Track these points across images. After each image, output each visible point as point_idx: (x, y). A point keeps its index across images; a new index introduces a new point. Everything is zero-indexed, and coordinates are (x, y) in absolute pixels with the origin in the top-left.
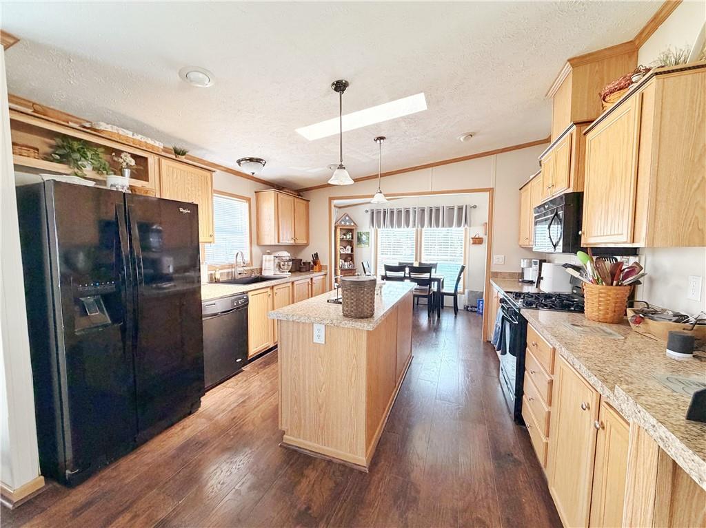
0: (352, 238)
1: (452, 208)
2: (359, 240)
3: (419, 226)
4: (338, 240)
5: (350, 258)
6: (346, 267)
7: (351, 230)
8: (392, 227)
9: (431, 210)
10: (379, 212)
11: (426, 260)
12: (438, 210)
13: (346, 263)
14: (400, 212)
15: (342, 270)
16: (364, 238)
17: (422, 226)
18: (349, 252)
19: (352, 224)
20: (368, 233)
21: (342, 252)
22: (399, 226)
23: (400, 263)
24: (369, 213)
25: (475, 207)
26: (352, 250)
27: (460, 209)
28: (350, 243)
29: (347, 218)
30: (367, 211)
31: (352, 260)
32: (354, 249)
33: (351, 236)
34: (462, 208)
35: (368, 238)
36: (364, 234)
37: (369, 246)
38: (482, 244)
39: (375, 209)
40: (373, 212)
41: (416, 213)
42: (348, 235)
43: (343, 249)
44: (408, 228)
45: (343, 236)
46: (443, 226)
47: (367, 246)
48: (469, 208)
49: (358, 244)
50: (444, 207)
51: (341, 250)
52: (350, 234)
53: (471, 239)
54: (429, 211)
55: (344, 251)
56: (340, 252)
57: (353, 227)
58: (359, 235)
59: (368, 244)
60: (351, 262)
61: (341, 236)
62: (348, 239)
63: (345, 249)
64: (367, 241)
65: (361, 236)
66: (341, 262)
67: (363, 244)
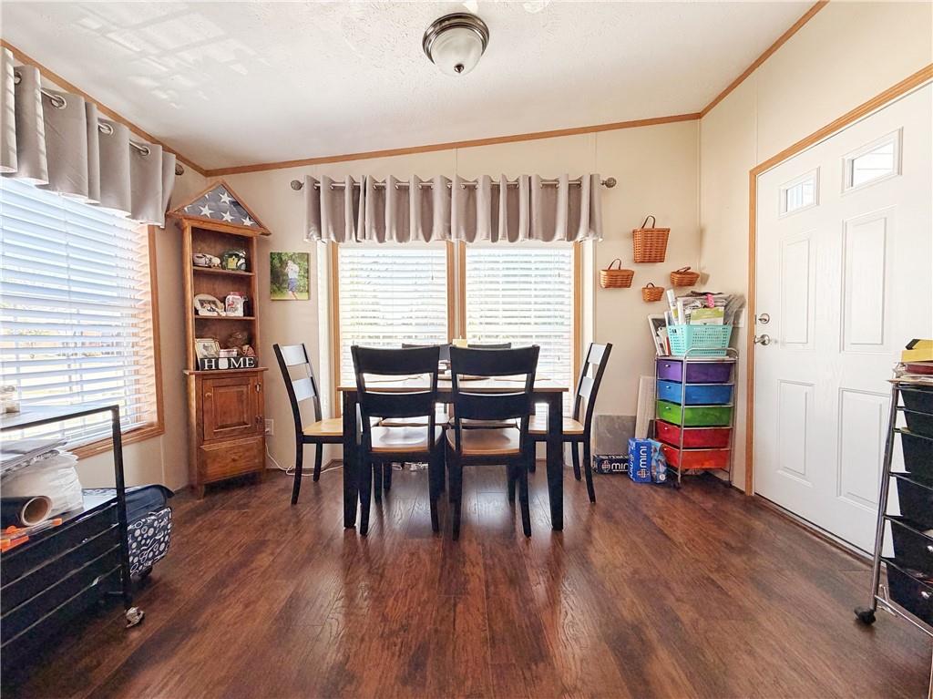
0: (249, 267)
1: (551, 187)
2: (278, 279)
3: (463, 234)
4: (189, 269)
5: (240, 336)
6: (223, 364)
7: (243, 242)
8: (381, 239)
9: (495, 189)
10: (337, 191)
11: (481, 333)
12: (513, 189)
13: (223, 353)
14: (402, 191)
15: (202, 378)
16: (293, 271)
17: (471, 236)
18: (239, 313)
19: (247, 222)
20: (306, 257)
21: (204, 313)
22: (403, 236)
23: (404, 345)
24: (306, 189)
25: (610, 184)
26: (249, 308)
27: (575, 188)
28: (242, 282)
29: (225, 198)
30: (299, 186)
31: (251, 341)
32: (259, 304)
33: (242, 261)
34: (579, 185)
35: (308, 271)
36: (291, 258)
37: (309, 298)
38: (629, 286)
39: (324, 177)
40: (319, 188)
41: (450, 195)
42: (231, 256)
43: (214, 303)
44: (428, 238)
45: (208, 256)
46: (530, 235)
47: (305, 296)
48: (597, 185)
49: (273, 292)
50: (530, 178)
51: (202, 305)
52: (241, 254)
53: (604, 273)
54: (489, 189)
55: (214, 310)
56: (196, 312)
57: (249, 233)
58: (276, 261)
59: (308, 291)
60: (246, 347)
61: (200, 255)
62: (233, 270)
63: (218, 302)
64: (303, 282)
65: (283, 264)
66: (203, 348)
67: (290, 292)
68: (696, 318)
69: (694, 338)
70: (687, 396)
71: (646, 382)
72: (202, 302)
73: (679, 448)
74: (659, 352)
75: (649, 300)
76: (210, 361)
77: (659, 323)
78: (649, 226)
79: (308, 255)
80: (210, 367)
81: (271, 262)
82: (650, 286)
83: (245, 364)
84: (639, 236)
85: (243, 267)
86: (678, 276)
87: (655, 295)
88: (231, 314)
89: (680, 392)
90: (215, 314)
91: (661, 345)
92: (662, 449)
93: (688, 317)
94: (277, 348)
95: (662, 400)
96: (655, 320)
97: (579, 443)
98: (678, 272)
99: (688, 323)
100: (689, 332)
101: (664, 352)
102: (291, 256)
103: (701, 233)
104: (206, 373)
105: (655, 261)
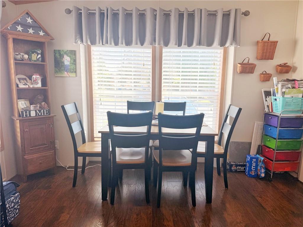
0: (43, 59)
1: (212, 15)
2: (58, 65)
4: (12, 62)
5: (40, 97)
6: (33, 114)
7: (39, 45)
9: (181, 16)
10: (91, 15)
11: (169, 96)
12: (191, 16)
13: (32, 107)
14: (128, 15)
15: (23, 121)
16: (67, 60)
18: (39, 85)
19: (42, 33)
20: (73, 54)
21: (21, 86)
24: (74, 14)
25: (246, 14)
26: (44, 83)
27: (226, 16)
28: (40, 68)
29: (29, 20)
30: (69, 12)
31: (46, 99)
32: (48, 79)
33: (39, 56)
34: (229, 15)
35: (75, 61)
36: (66, 53)
37: (76, 76)
38: (253, 73)
39: (84, 7)
40: (81, 13)
41: (156, 20)
42: (33, 53)
43: (25, 79)
44: (142, 44)
45: (22, 54)
46: (200, 43)
47: (73, 75)
48: (239, 15)
49: (56, 72)
50: (201, 10)
51: (20, 81)
52: (39, 52)
53: (239, 65)
54: (177, 16)
55: (26, 84)
56: (17, 85)
57: (42, 40)
58: (57, 55)
59: (75, 72)
60: (43, 103)
61: (17, 53)
62: (35, 61)
63: (28, 79)
64: (72, 67)
65: (62, 56)
66: (22, 104)
67: (66, 73)
68: (288, 94)
69: (286, 104)
70: (279, 134)
71: (258, 124)
72: (19, 79)
73: (272, 161)
74: (266, 110)
75: (263, 81)
76: (26, 113)
77: (268, 94)
78: (266, 39)
79: (75, 51)
80: (26, 115)
81: (55, 55)
82: (264, 73)
83: (44, 113)
84: (260, 45)
85: (40, 59)
86: (280, 68)
87: (266, 77)
88: (36, 86)
89: (276, 132)
90: (27, 86)
91: (268, 106)
92: (264, 160)
93: (283, 93)
94: (63, 107)
95: (265, 135)
96: (265, 92)
97: (220, 159)
98: (280, 66)
99: (283, 96)
100: (283, 101)
101: (269, 110)
102: (66, 52)
103: (295, 43)
104: (25, 119)
105: (268, 59)
